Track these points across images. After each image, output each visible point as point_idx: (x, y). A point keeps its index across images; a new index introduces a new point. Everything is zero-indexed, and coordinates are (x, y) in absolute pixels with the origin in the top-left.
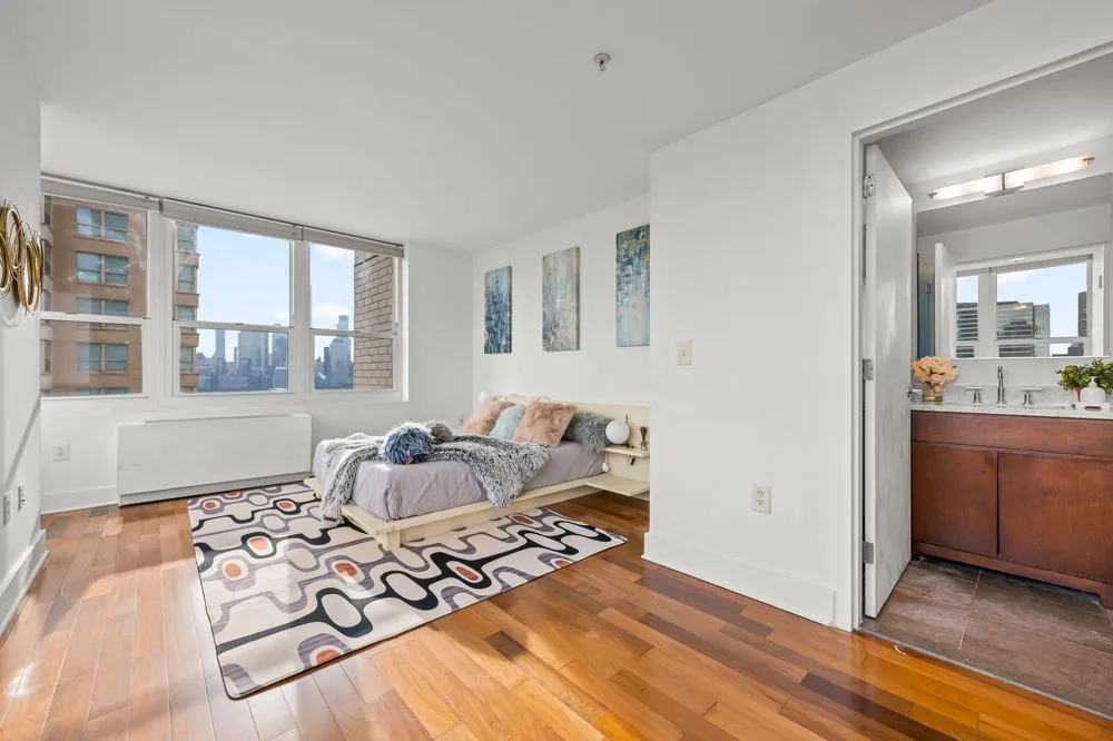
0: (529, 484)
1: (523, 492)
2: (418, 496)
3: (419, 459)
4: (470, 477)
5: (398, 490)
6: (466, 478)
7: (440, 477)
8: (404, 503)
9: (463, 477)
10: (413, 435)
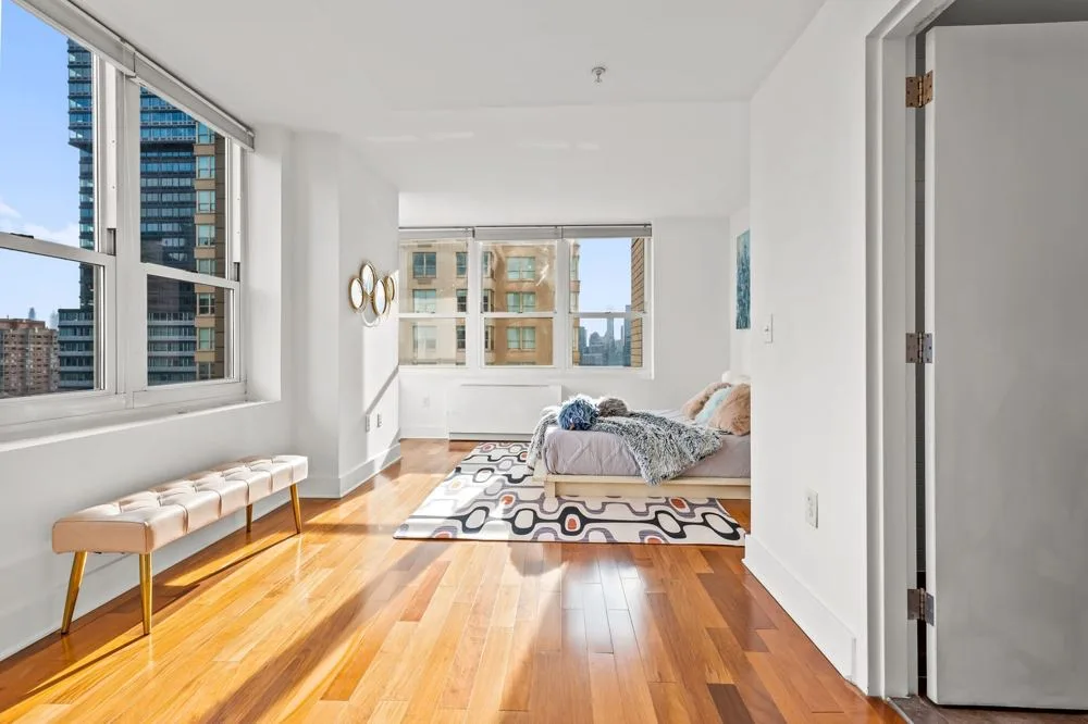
0: (692, 469)
1: (680, 476)
2: (572, 458)
3: (581, 427)
4: (624, 450)
5: (554, 448)
6: (620, 450)
7: (593, 444)
8: (560, 461)
9: (617, 449)
10: (578, 405)
